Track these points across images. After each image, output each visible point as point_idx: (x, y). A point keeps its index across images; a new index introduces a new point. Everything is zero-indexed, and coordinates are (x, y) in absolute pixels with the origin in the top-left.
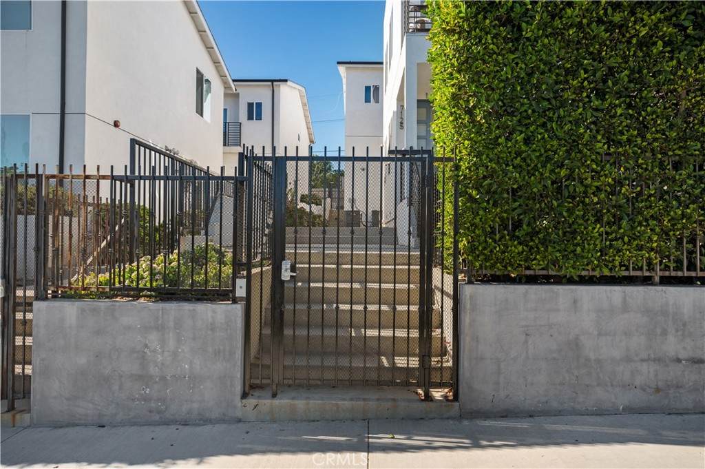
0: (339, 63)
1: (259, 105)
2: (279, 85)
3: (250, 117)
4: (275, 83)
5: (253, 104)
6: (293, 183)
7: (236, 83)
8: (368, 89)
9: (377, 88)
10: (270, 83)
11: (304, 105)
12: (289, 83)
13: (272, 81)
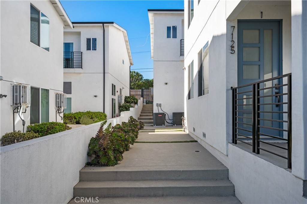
0: (149, 10)
1: (94, 40)
2: (109, 26)
3: (88, 48)
4: (105, 25)
5: (90, 39)
6: (119, 92)
7: (74, 25)
8: (169, 28)
9: (175, 28)
10: (102, 25)
11: (126, 42)
12: (114, 25)
13: (103, 23)
